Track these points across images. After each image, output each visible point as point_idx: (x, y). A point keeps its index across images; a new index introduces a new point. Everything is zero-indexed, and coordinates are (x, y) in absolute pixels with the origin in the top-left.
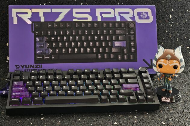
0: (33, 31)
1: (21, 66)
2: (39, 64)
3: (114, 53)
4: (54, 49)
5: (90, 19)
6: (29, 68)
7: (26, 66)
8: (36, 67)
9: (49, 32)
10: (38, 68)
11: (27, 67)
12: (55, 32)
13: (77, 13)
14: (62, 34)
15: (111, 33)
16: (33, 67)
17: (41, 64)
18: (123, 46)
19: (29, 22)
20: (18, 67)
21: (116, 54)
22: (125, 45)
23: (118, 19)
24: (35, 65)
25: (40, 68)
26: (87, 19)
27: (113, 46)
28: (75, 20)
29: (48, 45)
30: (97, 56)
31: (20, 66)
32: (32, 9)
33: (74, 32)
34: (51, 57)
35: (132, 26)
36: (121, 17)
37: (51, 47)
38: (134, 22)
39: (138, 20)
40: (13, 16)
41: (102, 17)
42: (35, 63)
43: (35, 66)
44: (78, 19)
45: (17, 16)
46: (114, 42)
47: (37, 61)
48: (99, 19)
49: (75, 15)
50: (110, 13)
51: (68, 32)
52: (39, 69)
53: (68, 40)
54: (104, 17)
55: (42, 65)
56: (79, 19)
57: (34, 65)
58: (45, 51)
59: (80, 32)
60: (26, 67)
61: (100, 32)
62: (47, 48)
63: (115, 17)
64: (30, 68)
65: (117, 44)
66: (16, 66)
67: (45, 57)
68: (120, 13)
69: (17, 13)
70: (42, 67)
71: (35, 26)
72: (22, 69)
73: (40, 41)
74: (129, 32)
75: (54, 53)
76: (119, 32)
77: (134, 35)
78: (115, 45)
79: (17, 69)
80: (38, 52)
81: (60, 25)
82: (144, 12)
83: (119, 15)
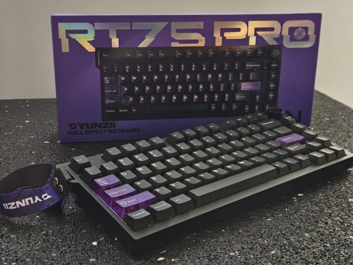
0: (99, 64)
1: (79, 124)
2: (110, 122)
3: (238, 102)
4: (137, 96)
6: (92, 128)
7: (88, 124)
8: (104, 127)
9: (128, 67)
10: (109, 127)
11: (90, 126)
12: (139, 67)
13: (179, 31)
14: (150, 70)
15: (236, 68)
16: (100, 127)
17: (113, 122)
18: (256, 90)
19: (91, 49)
20: (73, 126)
21: (241, 104)
22: (259, 88)
23: (253, 41)
24: (103, 123)
25: (111, 127)
27: (238, 90)
28: (174, 45)
29: (126, 89)
30: (210, 107)
31: (77, 125)
32: (95, 24)
33: (172, 66)
34: (130, 110)
35: (276, 53)
37: (131, 92)
38: (280, 46)
40: (60, 38)
41: (224, 38)
42: (103, 120)
43: (103, 125)
44: (180, 43)
45: (68, 37)
46: (241, 84)
47: (105, 116)
48: (219, 43)
49: (175, 35)
50: (238, 30)
51: (161, 67)
52: (111, 129)
53: (161, 82)
54: (227, 38)
55: (114, 123)
56: (181, 42)
57: (101, 123)
58: (120, 99)
59: (183, 66)
60: (88, 127)
61: (217, 67)
62: (124, 94)
63: (247, 38)
64: (95, 128)
65: (245, 86)
66: (70, 125)
67: (121, 111)
68: (257, 30)
69: (68, 32)
70: (114, 127)
71: (101, 55)
72: (82, 130)
73: (111, 83)
74: (269, 64)
75: (136, 103)
76: (250, 65)
77: (278, 70)
78: (242, 89)
79: (73, 130)
80: (107, 102)
81: (147, 53)
82: (302, 27)
83: (256, 34)
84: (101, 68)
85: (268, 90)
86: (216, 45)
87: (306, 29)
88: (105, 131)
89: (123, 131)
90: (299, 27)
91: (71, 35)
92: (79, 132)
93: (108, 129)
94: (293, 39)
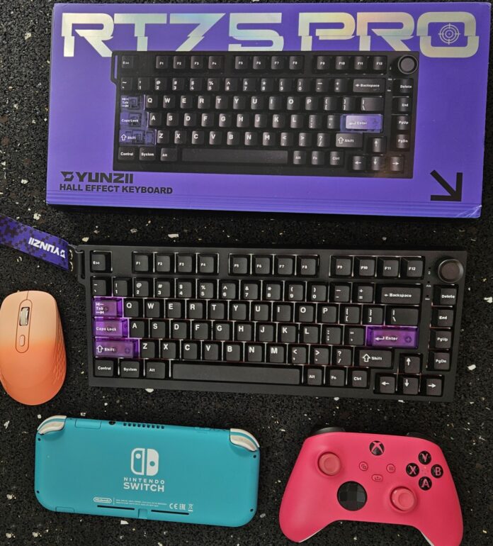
0: (116, 77)
1: (78, 174)
2: (125, 173)
3: (341, 151)
4: (169, 132)
5: (278, 44)
6: (96, 180)
7: (90, 174)
8: (116, 181)
9: (158, 82)
10: (122, 182)
11: (94, 178)
12: (176, 83)
13: (241, 26)
14: (192, 88)
15: (337, 89)
16: (109, 181)
17: (129, 173)
18: (373, 130)
19: (106, 52)
20: (69, 176)
21: (347, 154)
22: (379, 127)
23: (365, 45)
24: (115, 175)
25: (127, 182)
26: (269, 43)
27: (341, 127)
28: (233, 48)
29: (153, 118)
30: (291, 157)
31: (75, 174)
32: (116, 15)
33: (229, 83)
34: (158, 155)
35: (406, 66)
36: (376, 40)
37: (160, 125)
38: (415, 55)
39: (427, 49)
40: (63, 35)
41: (315, 39)
42: (114, 170)
43: (114, 178)
44: (242, 46)
45: (74, 34)
46: (345, 117)
47: (119, 164)
48: (306, 45)
49: (234, 32)
50: (340, 26)
51: (211, 83)
52: (125, 185)
53: (210, 109)
54: (320, 39)
55: (132, 175)
56: (245, 43)
57: (110, 174)
58: (144, 135)
59: (246, 83)
60: (90, 180)
61: (303, 86)
62: (150, 127)
63: (356, 39)
64: (102, 181)
65: (353, 122)
66: (65, 174)
67: (142, 154)
68: (371, 26)
69: (75, 26)
70: (131, 182)
71: (120, 63)
72: (80, 183)
73: (132, 107)
74: (396, 86)
75: (168, 142)
76: (362, 85)
77: (411, 95)
78: (347, 127)
79: (66, 183)
80: (123, 138)
81: (190, 61)
82: (452, 23)
83: (370, 33)
84: (118, 83)
85: (395, 131)
86: (303, 49)
87: (461, 26)
88: (117, 187)
89: (144, 190)
90: (448, 23)
91: (78, 31)
92: (76, 187)
93: (121, 185)
94: (436, 42)
